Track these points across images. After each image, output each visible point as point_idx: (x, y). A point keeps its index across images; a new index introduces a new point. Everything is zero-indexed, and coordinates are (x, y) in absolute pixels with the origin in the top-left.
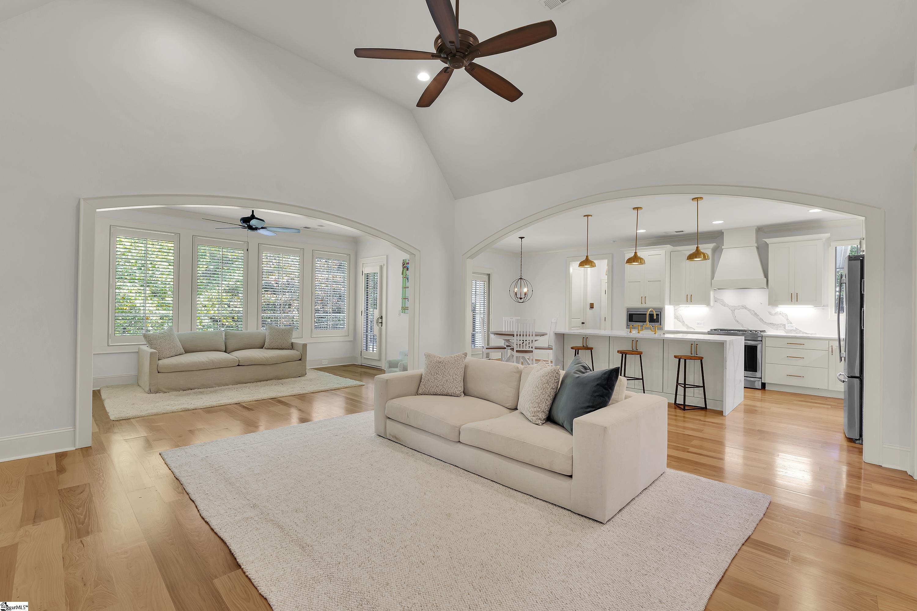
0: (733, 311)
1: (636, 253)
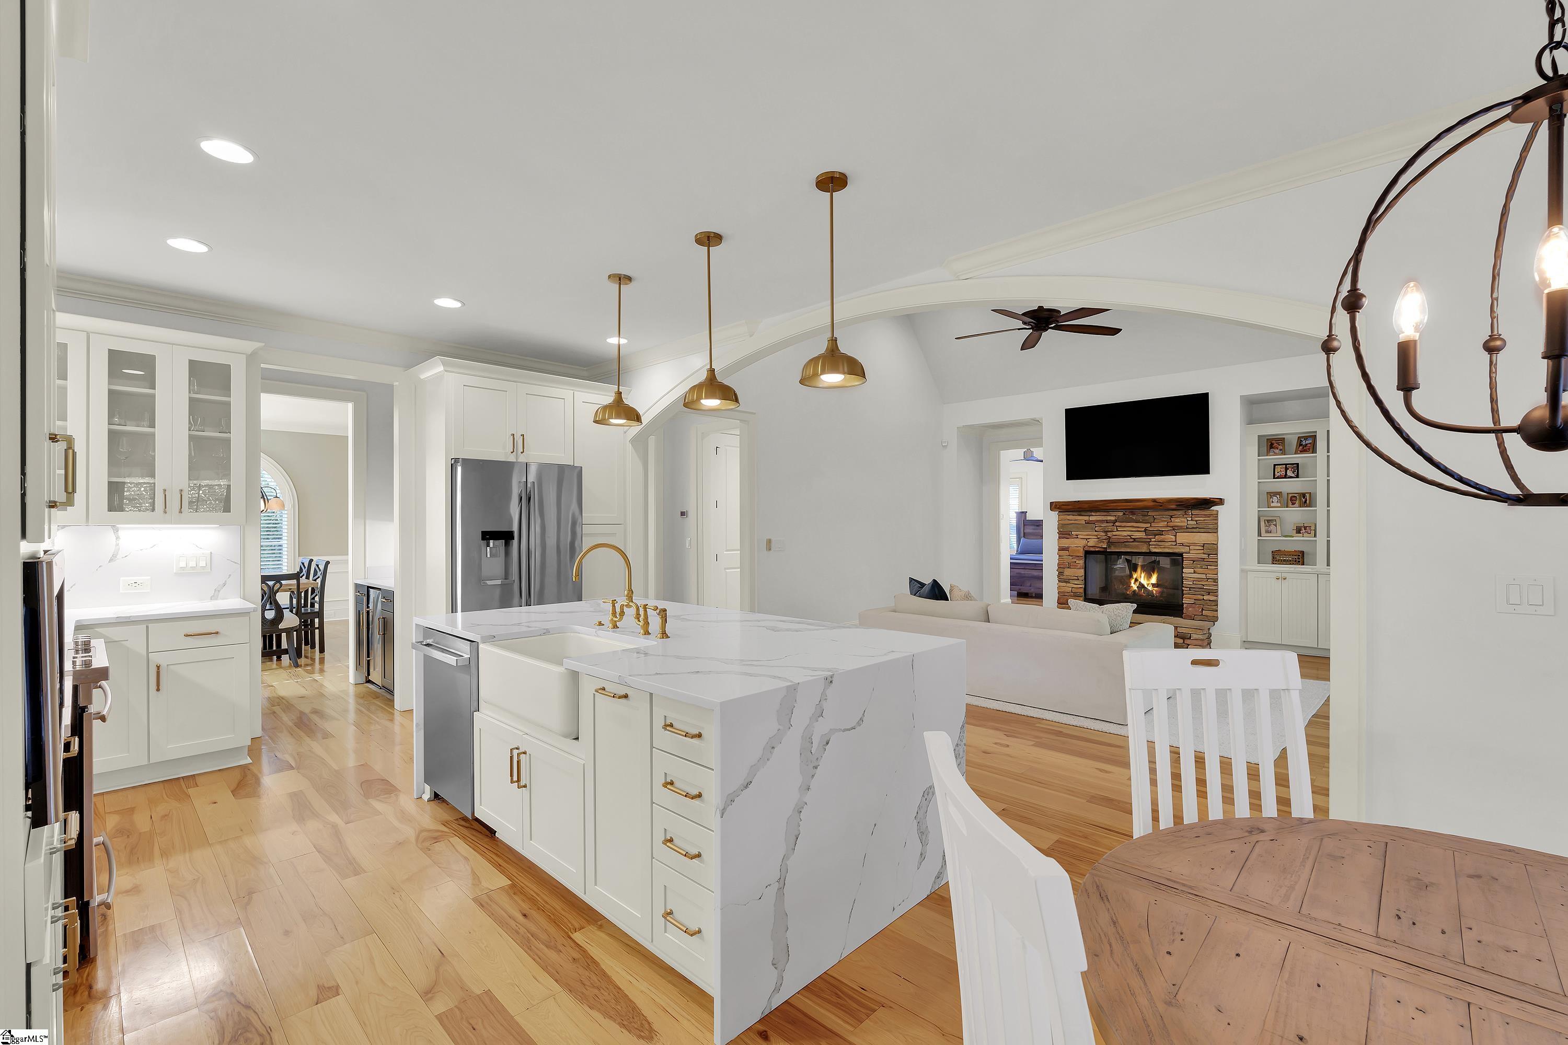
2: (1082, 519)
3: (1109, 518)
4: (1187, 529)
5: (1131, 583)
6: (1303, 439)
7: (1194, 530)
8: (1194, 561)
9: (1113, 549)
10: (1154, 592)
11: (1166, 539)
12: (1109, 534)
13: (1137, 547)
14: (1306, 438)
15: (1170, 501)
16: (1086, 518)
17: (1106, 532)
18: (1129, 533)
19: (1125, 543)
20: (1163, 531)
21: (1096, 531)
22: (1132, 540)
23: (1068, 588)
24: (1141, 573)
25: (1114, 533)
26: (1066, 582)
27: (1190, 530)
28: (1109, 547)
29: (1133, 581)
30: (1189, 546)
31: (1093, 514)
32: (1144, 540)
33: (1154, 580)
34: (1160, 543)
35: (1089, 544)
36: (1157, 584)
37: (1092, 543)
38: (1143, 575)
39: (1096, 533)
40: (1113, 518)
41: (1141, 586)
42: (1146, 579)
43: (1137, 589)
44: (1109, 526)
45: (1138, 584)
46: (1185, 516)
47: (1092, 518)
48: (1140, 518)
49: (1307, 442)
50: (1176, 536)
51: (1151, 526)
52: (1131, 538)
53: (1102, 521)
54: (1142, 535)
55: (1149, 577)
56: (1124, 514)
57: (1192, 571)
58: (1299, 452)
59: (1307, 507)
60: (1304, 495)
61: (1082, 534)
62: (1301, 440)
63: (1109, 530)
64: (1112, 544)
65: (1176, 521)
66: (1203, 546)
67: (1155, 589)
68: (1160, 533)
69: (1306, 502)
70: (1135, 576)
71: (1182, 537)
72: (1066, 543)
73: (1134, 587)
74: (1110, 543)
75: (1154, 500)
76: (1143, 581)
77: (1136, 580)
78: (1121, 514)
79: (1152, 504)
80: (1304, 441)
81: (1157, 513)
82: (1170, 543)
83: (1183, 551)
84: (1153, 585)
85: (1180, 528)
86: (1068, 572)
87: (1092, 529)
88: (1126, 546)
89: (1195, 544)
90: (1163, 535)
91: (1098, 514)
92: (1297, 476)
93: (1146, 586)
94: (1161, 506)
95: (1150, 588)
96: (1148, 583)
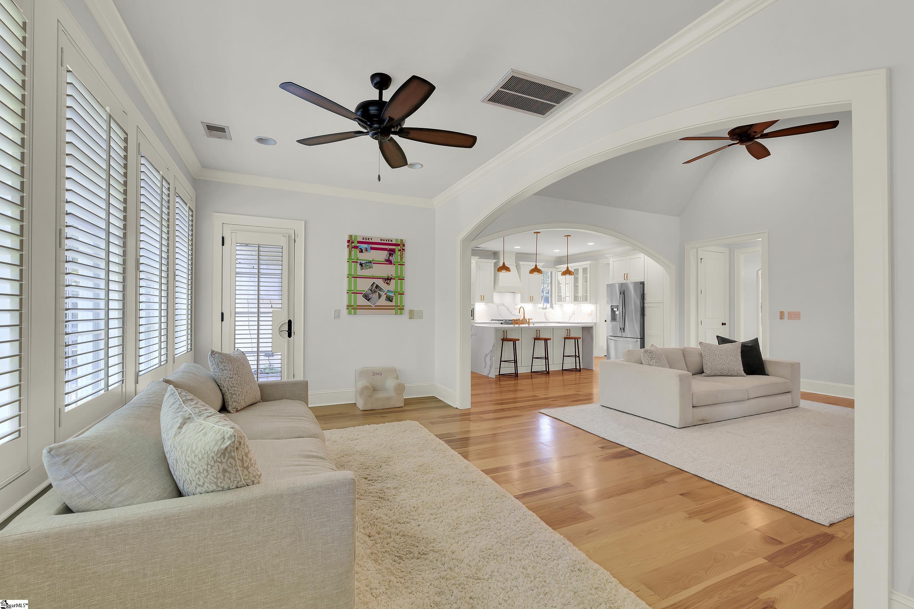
0: (498, 307)
1: (536, 265)
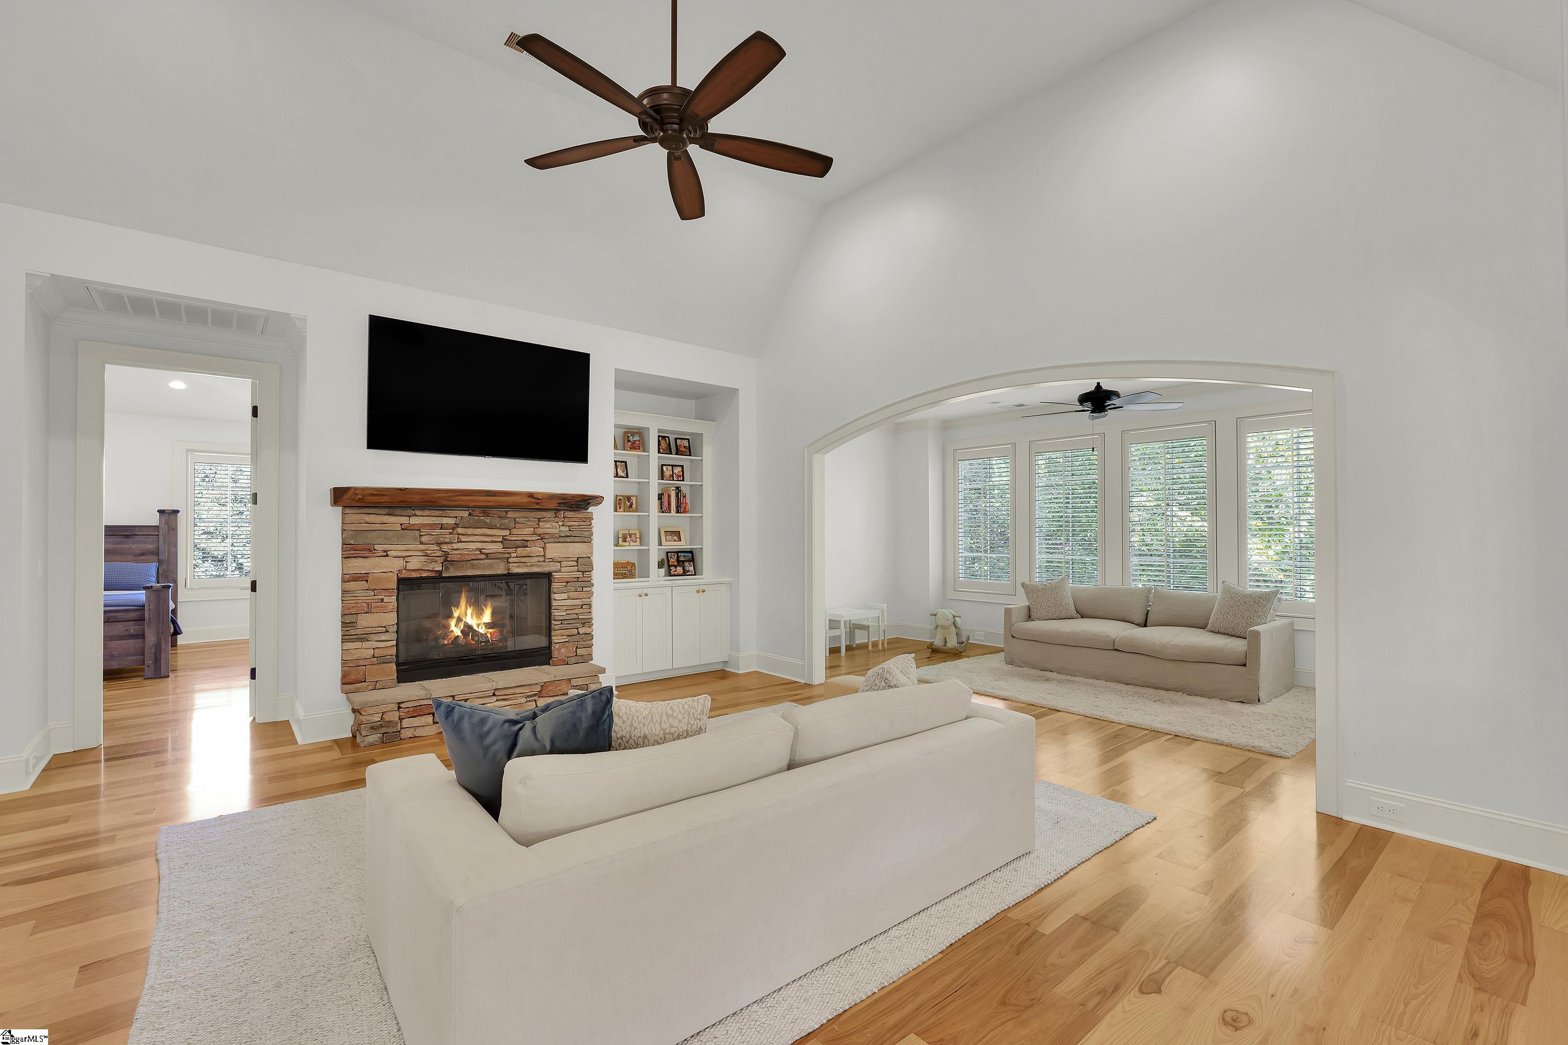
2: (395, 521)
3: (445, 521)
4: (561, 539)
5: (450, 625)
6: (629, 435)
7: (569, 539)
8: (567, 583)
9: (453, 572)
10: (489, 636)
11: (532, 553)
12: (445, 547)
13: (491, 567)
14: (633, 434)
15: (552, 497)
16: (404, 520)
17: (439, 544)
18: (479, 545)
19: (471, 562)
20: (527, 541)
21: (421, 543)
22: (483, 556)
23: (364, 650)
24: (467, 609)
25: (455, 546)
26: (362, 640)
27: (562, 540)
28: (447, 569)
29: (453, 623)
30: (560, 562)
31: (418, 512)
32: (500, 556)
33: (487, 617)
34: (523, 560)
35: (410, 567)
36: (492, 623)
37: (415, 563)
38: (469, 611)
39: (422, 547)
40: (451, 521)
41: (467, 630)
42: (474, 617)
43: (460, 634)
44: (446, 535)
45: (462, 625)
46: (557, 519)
47: (414, 521)
48: (496, 521)
49: (635, 439)
50: (544, 548)
51: (510, 534)
52: (482, 553)
53: (433, 526)
54: (498, 547)
55: (479, 613)
56: (470, 514)
57: (565, 596)
58: (629, 449)
59: (631, 512)
60: (629, 498)
61: (396, 550)
62: (628, 436)
63: (447, 540)
64: (453, 565)
65: (547, 526)
66: (577, 561)
67: (490, 630)
68: (525, 544)
69: (631, 506)
70: (456, 614)
71: (554, 550)
72: (359, 566)
73: (457, 632)
74: (447, 561)
75: (531, 495)
76: (471, 620)
77: (459, 620)
78: (465, 514)
79: (526, 500)
80: (631, 437)
81: (520, 514)
82: (536, 559)
83: (554, 569)
84: (488, 626)
85: (552, 536)
86: (365, 621)
87: (415, 539)
88: (473, 567)
89: (567, 559)
90: (527, 547)
91: (427, 513)
92: (627, 476)
93: (475, 627)
94: (537, 504)
95: (482, 630)
96: (478, 622)
